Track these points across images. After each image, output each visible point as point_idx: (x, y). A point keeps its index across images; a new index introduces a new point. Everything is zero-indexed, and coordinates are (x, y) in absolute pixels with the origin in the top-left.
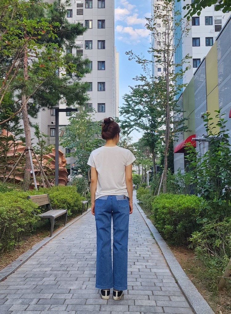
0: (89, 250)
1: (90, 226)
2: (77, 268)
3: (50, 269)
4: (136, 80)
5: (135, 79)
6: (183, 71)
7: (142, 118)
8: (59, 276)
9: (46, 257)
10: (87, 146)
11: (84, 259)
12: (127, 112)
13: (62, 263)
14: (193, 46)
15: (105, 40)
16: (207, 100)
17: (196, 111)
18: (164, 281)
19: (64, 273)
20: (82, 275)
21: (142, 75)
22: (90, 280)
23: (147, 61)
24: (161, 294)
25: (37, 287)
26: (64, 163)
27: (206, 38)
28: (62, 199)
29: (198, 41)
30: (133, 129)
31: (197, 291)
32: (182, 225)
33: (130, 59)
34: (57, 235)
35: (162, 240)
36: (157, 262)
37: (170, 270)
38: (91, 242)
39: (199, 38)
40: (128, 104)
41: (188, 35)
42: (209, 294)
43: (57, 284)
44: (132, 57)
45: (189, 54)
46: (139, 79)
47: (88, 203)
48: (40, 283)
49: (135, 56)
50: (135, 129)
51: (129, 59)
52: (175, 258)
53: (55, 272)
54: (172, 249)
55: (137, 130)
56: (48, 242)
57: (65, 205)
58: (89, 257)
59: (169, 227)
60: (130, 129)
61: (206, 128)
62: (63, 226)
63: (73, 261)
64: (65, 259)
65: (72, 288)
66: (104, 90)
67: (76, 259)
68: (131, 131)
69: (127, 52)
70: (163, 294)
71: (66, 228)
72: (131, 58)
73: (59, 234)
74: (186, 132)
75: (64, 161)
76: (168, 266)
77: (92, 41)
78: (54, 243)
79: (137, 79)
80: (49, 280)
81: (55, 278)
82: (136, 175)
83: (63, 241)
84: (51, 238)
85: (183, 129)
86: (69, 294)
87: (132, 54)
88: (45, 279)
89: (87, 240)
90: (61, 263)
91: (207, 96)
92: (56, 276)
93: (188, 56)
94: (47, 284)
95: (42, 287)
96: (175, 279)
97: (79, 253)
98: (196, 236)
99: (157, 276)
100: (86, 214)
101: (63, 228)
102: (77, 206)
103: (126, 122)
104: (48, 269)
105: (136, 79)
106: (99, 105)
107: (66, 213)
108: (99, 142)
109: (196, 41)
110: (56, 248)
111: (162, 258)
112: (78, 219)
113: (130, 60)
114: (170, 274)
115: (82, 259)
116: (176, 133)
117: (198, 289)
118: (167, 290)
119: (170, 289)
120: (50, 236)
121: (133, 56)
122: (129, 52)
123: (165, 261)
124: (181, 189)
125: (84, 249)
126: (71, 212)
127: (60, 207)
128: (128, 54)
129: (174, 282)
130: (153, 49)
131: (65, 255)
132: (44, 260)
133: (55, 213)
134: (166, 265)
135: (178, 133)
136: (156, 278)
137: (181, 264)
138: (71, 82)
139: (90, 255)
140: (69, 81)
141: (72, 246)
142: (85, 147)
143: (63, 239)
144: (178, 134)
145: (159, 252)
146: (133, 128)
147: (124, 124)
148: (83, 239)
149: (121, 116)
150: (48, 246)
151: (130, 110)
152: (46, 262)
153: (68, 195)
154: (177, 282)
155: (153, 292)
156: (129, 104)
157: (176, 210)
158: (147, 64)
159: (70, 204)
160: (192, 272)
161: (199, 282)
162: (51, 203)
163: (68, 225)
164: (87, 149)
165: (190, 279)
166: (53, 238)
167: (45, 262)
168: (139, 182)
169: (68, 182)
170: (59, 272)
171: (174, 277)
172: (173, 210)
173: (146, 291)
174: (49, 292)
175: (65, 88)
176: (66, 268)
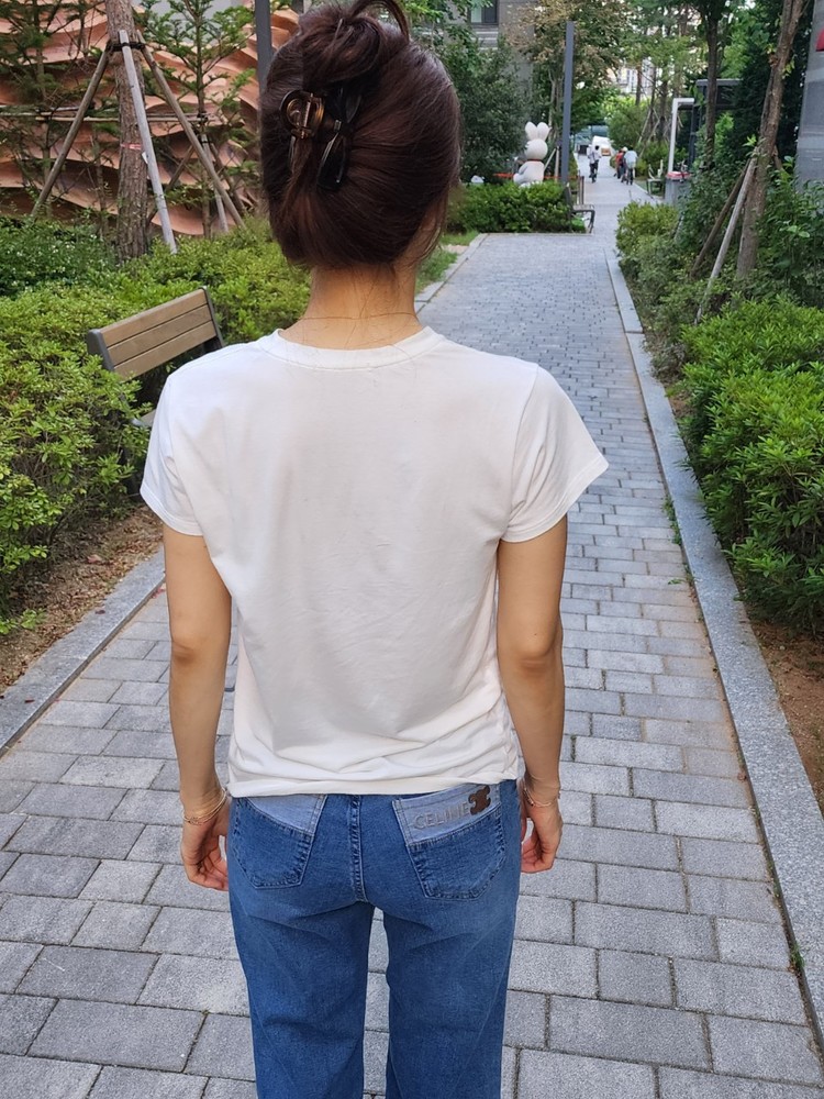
18: (723, 949)
36: (692, 738)
52: (781, 723)
54: (767, 646)
76: (747, 775)
111: (714, 711)
119: (758, 1051)
123: (729, 730)
129: (783, 954)
134: (734, 765)
145: (698, 651)
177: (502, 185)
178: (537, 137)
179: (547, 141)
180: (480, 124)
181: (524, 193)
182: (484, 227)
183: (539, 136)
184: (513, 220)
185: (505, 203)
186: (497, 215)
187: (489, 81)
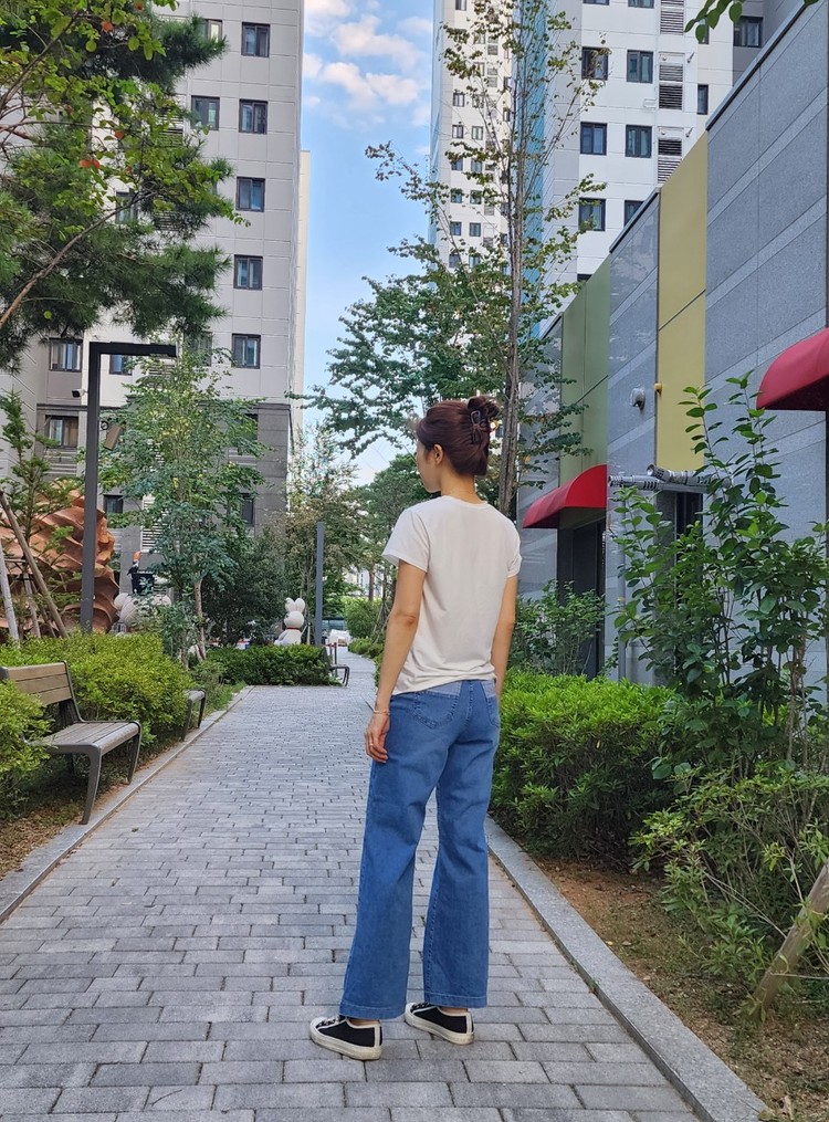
0: (242, 872)
1: (224, 782)
2: (215, 941)
3: (110, 944)
4: (402, 255)
5: (398, 252)
6: (571, 235)
7: (411, 397)
8: (152, 973)
9: (84, 900)
10: (196, 489)
11: (233, 908)
12: (359, 369)
13: (152, 921)
14: (582, 152)
15: (266, 102)
16: (657, 344)
17: (611, 383)
18: (547, 988)
19: (166, 958)
20: (240, 966)
21: (421, 240)
22: (275, 984)
23: (442, 188)
24: (551, 1037)
25: (77, 1018)
26: (107, 549)
27: (627, 126)
28: (121, 683)
29: (598, 133)
30: (376, 437)
31: (678, 1021)
32: (592, 786)
33: (382, 174)
34: (108, 817)
35: (501, 835)
36: (505, 916)
37: (559, 945)
38: (245, 845)
39: (605, 125)
40: (358, 340)
41: (593, 104)
42: (721, 1034)
43: (150, 1004)
44: (390, 168)
45: (592, 175)
46: (411, 253)
47: (203, 700)
48: (84, 1000)
49: (401, 166)
50: (385, 435)
51: (380, 176)
52: (564, 902)
53: (133, 957)
54: (547, 870)
55: (392, 439)
56: (79, 844)
57: (130, 706)
58: (250, 899)
59: (542, 790)
60: (364, 433)
61: (695, 438)
62: (122, 783)
63: (192, 914)
64: (158, 908)
65: (214, 1018)
66: (258, 286)
67: (204, 908)
68: (368, 442)
69: (373, 146)
70: (559, 1037)
71: (136, 791)
72: (386, 170)
73: (112, 812)
74: (573, 454)
75: (106, 541)
76: (546, 928)
77: (218, 98)
78: (101, 846)
79: (404, 251)
80: (114, 988)
81: (137, 980)
82: (361, 603)
83: (138, 841)
84: (87, 828)
85: (562, 443)
86: (209, 1043)
87: (391, 155)
88: (98, 984)
89: (226, 835)
90: (146, 923)
91: (658, 330)
92: (138, 970)
93: (590, 182)
94: (111, 1003)
95: (94, 1017)
96: (587, 980)
97: (210, 884)
98: (664, 826)
99: (516, 967)
100: (196, 740)
101: (125, 792)
102: (171, 711)
103: (353, 405)
104: (102, 946)
105: (401, 249)
106: (238, 342)
107: (138, 736)
108: (239, 476)
109: (592, 137)
110: (113, 867)
111: (517, 903)
112: (172, 760)
113: (382, 179)
114: (562, 960)
115: (225, 907)
116: (538, 457)
117: (679, 1015)
118: (568, 1021)
119: (577, 1017)
120: (84, 822)
121: (395, 165)
122: (382, 148)
123: (529, 911)
124: (553, 656)
125: (224, 871)
126: (152, 732)
127: (111, 714)
128: (377, 156)
129: (585, 988)
130: (466, 148)
131: (157, 891)
132: (80, 911)
133: (104, 736)
134: (536, 925)
135: (545, 456)
136: (515, 974)
137: (591, 921)
138: (159, 243)
139: (253, 890)
140: (145, 238)
141: (176, 859)
142: (187, 492)
143: (135, 830)
144: (546, 461)
145: (500, 878)
146: (378, 432)
147: (344, 416)
148: (212, 834)
149: (334, 383)
150: (82, 859)
151: (370, 363)
152: (87, 919)
153: (141, 670)
154: (596, 991)
155: (523, 1028)
156: (363, 342)
157: (569, 732)
158: (444, 198)
159: (147, 703)
160: (637, 952)
161: (676, 991)
162: (79, 698)
163: (140, 777)
164: (196, 500)
165: (640, 978)
166: (94, 830)
167: (83, 920)
168: (371, 627)
169: (116, 619)
170: (149, 955)
171: (580, 970)
172: (559, 731)
173: (496, 1026)
174: (128, 1038)
175: (135, 264)
176: (172, 942)
177: (266, 645)
178: (295, 610)
179: (303, 613)
180: (249, 593)
181: (286, 652)
182: (250, 679)
183: (297, 609)
184: (278, 674)
185: (270, 659)
186: (263, 669)
187: (256, 560)
